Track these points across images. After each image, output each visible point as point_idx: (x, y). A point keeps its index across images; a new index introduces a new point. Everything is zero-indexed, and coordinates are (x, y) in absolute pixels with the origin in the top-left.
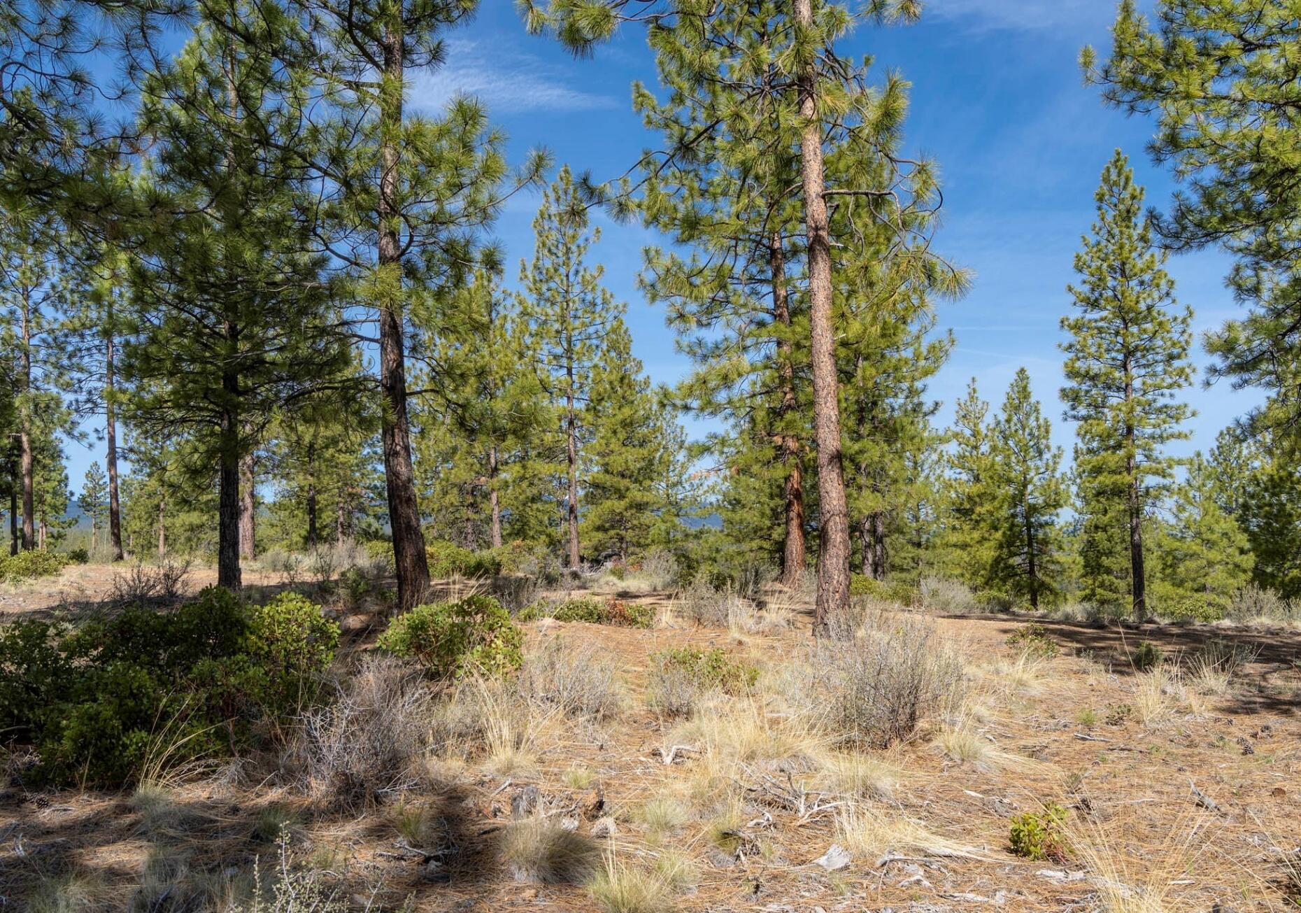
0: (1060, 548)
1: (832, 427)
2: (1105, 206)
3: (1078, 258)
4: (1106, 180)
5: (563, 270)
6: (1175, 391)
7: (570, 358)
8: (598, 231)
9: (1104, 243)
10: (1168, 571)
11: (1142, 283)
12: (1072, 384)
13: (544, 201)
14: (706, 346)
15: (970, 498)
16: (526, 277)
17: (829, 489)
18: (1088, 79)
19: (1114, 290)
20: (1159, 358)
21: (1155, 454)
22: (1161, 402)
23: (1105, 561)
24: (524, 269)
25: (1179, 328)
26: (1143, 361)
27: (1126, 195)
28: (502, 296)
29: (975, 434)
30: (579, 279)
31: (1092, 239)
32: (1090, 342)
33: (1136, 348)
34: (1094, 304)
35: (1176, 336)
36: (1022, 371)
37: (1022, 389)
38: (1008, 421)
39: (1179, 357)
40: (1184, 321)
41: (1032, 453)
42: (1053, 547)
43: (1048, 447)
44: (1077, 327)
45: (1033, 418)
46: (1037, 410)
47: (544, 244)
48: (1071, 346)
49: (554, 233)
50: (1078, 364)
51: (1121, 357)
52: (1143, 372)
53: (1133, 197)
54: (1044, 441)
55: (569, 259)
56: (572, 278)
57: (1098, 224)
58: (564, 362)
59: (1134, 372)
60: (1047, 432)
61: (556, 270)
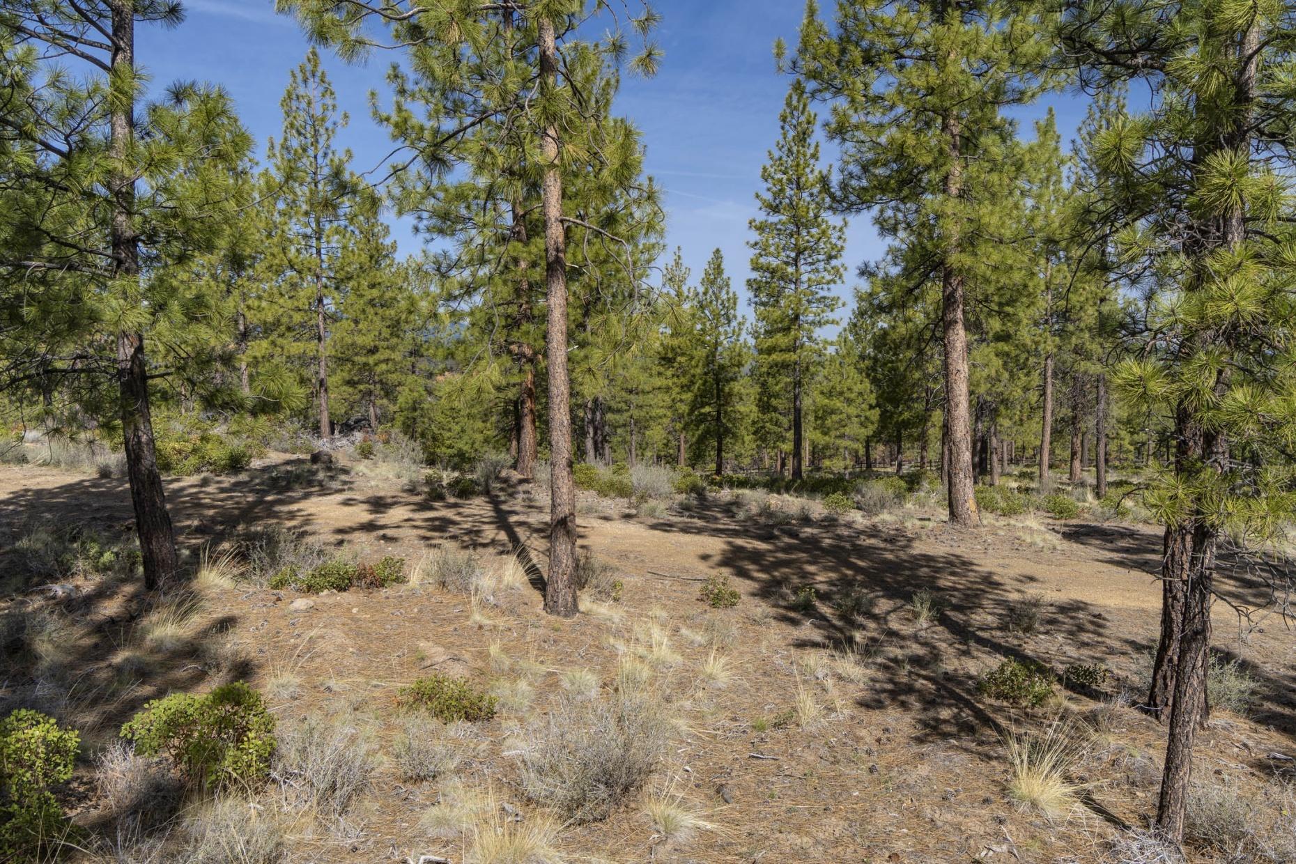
0: (741, 399)
1: (564, 430)
2: (787, 127)
3: (765, 169)
4: (789, 104)
5: (311, 152)
6: (832, 286)
7: (318, 239)
8: (346, 116)
9: (785, 158)
10: (819, 422)
11: (812, 195)
12: (755, 275)
13: (291, 80)
14: (450, 259)
15: (673, 349)
16: (274, 155)
17: (560, 484)
18: (780, 68)
19: (791, 200)
20: (821, 257)
21: (815, 335)
22: (822, 294)
23: (774, 402)
24: (272, 147)
25: (837, 234)
26: (810, 260)
27: (803, 119)
28: (249, 165)
29: (679, 295)
30: (328, 161)
31: (776, 154)
32: (771, 242)
33: (805, 249)
34: (775, 209)
35: (834, 241)
36: (718, 251)
37: (717, 267)
38: (705, 294)
39: (835, 257)
40: (841, 230)
41: (723, 320)
42: (735, 399)
43: (735, 317)
44: (761, 228)
45: (724, 292)
46: (728, 285)
47: (292, 125)
48: (756, 244)
49: (302, 113)
50: (762, 260)
51: (793, 255)
52: (809, 269)
53: (809, 123)
54: (732, 312)
55: (317, 141)
56: (320, 160)
57: (782, 142)
58: (314, 242)
59: (803, 268)
60: (735, 303)
61: (304, 150)
